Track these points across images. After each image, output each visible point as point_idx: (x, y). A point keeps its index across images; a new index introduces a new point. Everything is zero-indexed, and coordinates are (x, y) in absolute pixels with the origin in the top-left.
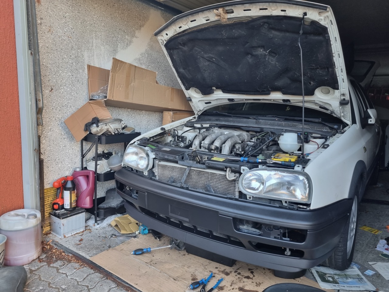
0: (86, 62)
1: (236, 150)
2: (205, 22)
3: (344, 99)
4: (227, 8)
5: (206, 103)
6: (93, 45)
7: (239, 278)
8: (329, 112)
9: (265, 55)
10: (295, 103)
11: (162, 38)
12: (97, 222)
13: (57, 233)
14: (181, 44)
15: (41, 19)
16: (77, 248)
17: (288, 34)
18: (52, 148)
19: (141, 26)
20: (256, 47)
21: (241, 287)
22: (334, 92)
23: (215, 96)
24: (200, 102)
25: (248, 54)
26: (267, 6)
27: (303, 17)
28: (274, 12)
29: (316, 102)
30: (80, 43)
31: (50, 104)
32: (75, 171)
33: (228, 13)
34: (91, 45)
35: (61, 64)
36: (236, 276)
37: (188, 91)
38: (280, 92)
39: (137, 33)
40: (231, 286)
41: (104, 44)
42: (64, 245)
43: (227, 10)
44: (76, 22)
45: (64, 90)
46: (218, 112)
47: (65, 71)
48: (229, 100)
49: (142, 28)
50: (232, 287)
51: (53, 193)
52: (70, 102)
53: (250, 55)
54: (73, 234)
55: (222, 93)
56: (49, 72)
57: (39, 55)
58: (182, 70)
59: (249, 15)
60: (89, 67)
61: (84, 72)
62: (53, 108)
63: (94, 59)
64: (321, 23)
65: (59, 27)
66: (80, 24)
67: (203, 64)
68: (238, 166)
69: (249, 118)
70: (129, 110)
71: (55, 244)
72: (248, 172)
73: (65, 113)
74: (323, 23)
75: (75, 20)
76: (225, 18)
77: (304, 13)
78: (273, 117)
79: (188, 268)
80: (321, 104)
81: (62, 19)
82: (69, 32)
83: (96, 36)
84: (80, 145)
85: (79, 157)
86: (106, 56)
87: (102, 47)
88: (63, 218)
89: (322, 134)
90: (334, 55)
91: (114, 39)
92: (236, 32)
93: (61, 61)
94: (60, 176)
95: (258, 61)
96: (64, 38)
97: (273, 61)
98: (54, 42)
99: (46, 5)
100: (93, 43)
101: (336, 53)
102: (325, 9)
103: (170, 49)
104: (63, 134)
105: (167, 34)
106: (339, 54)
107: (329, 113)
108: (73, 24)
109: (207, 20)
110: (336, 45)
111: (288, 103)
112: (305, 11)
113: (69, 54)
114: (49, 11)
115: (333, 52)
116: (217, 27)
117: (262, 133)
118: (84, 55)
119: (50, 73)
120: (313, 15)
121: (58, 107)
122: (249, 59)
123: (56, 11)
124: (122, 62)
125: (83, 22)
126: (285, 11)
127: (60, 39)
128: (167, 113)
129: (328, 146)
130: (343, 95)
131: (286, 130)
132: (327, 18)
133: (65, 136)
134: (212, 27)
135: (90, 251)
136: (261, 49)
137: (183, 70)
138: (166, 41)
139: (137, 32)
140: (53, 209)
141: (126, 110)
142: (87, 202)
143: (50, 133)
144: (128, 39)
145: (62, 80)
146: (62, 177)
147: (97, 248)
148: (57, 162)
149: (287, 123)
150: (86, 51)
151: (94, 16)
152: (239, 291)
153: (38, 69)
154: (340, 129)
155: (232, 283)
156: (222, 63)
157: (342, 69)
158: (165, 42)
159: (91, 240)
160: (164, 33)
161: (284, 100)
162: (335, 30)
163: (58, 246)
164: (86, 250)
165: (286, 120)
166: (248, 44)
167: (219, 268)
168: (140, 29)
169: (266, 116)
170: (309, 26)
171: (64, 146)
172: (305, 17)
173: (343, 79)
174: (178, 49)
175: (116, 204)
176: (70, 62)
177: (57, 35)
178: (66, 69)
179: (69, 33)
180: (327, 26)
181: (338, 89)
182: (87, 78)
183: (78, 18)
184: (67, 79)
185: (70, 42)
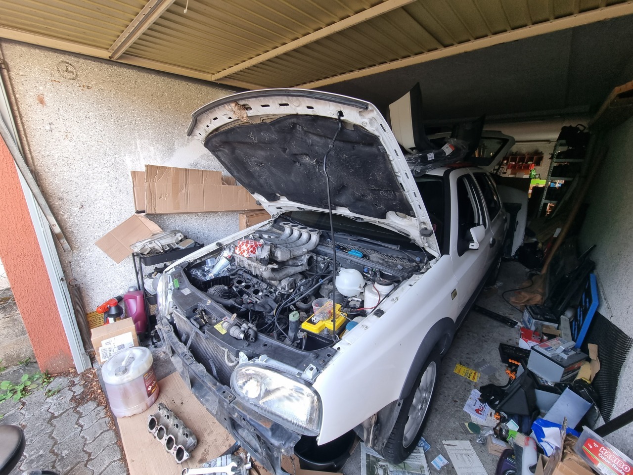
0: (129, 169)
3: (425, 229)
4: (242, 103)
6: (137, 147)
9: (314, 165)
15: (51, 124)
20: (299, 154)
22: (410, 219)
25: (295, 161)
26: (286, 101)
27: (340, 119)
28: (298, 109)
30: (116, 147)
31: (83, 222)
33: (244, 109)
34: (133, 147)
35: (92, 175)
41: (154, 143)
43: (241, 106)
45: (101, 204)
52: (112, 216)
53: (298, 163)
59: (271, 113)
60: (134, 173)
61: (128, 180)
62: (88, 227)
63: (139, 163)
64: (366, 128)
65: (80, 132)
66: (113, 123)
74: (370, 128)
75: (104, 120)
76: (244, 117)
77: (339, 112)
81: (84, 121)
83: (139, 135)
86: (157, 157)
87: (152, 148)
90: (398, 174)
92: (266, 136)
95: (308, 171)
96: (91, 144)
99: (55, 106)
101: (402, 171)
102: (366, 106)
106: (406, 173)
108: (102, 125)
109: (229, 119)
110: (398, 161)
112: (339, 109)
113: (102, 161)
114: (62, 112)
115: (396, 170)
116: (243, 128)
118: (124, 160)
119: (76, 187)
120: (352, 116)
122: (298, 167)
123: (72, 112)
124: (162, 167)
125: (118, 121)
126: (312, 108)
127: (86, 145)
128: (242, 216)
132: (374, 120)
136: (306, 157)
143: (89, 254)
145: (96, 193)
148: (106, 283)
150: (127, 155)
151: (134, 112)
157: (414, 193)
162: (391, 140)
166: (288, 150)
170: (353, 131)
173: (419, 205)
176: (105, 171)
178: (100, 180)
179: (97, 137)
180: (377, 133)
181: (414, 216)
182: (132, 186)
183: (110, 117)
184: (103, 191)
185: (101, 147)
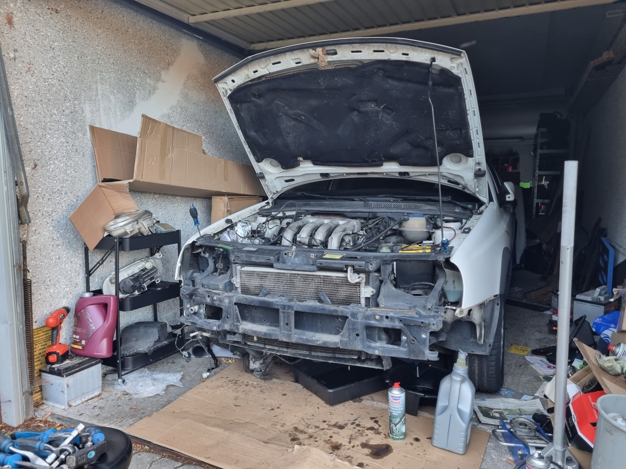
0: (88, 122)
1: (346, 244)
2: (295, 65)
3: (480, 170)
4: (329, 48)
5: (287, 181)
6: (97, 93)
7: (359, 430)
8: (459, 187)
9: (378, 112)
10: (416, 177)
11: (225, 86)
12: (123, 377)
13: (57, 402)
14: (254, 95)
15: (15, 51)
16: (98, 420)
17: (410, 85)
18: (38, 263)
19: (169, 64)
20: (365, 101)
21: (364, 442)
22: (467, 161)
23: (302, 170)
24: (277, 180)
25: (354, 110)
26: (383, 48)
27: (431, 64)
28: (392, 55)
29: (444, 174)
30: (77, 90)
31: (33, 189)
32: (81, 298)
33: (328, 54)
34: (94, 93)
35: (49, 124)
36: (355, 428)
37: (260, 164)
38: (396, 162)
39: (164, 75)
40: (350, 442)
41: (115, 92)
42: (73, 418)
43: (327, 51)
44: (70, 56)
45: (55, 166)
46: (304, 193)
47: (56, 136)
48: (322, 175)
49: (171, 67)
50: (352, 444)
51: (43, 337)
52: (65, 185)
53: (356, 112)
54: (84, 400)
55: (312, 165)
56: (30, 136)
57: (12, 110)
58: (252, 134)
59: (359, 58)
60: (92, 128)
61: (85, 137)
62: (38, 196)
63: (99, 116)
64: (452, 71)
65: (43, 65)
66: (76, 59)
67: (286, 124)
68: (364, 263)
69: (353, 200)
70: (157, 196)
71: (59, 419)
73: (58, 203)
74: (455, 71)
75: (68, 53)
76: (325, 61)
77: (432, 59)
78: (386, 197)
79: (282, 426)
80: (451, 176)
81: (48, 51)
82: (59, 72)
83: (101, 79)
84: (84, 256)
86: (118, 110)
87: (112, 97)
88: (67, 376)
89: (456, 217)
90: (468, 112)
91: (129, 84)
92: (339, 81)
93: (49, 120)
94: (53, 307)
95: (368, 119)
96: (52, 83)
97: (387, 120)
98: (37, 89)
99: (22, 29)
100: (97, 91)
101: (470, 110)
102: (459, 54)
103: (237, 103)
104: (55, 238)
105: (233, 81)
106: (474, 111)
107: (461, 189)
108: (65, 60)
109: (296, 63)
110: (470, 100)
111: (407, 176)
112: (433, 56)
113: (61, 107)
114: (28, 38)
115: (468, 109)
116: (311, 73)
117: (376, 219)
118: (84, 109)
119: (31, 138)
120: (443, 61)
121: (47, 195)
122: (353, 117)
123: (38, 39)
124: (154, 121)
125: (81, 57)
126: (407, 55)
127: (47, 83)
128: (218, 199)
129: (469, 230)
130: (479, 164)
131: (408, 213)
132: (460, 65)
133: (59, 242)
134: (304, 73)
135: (122, 421)
136: (372, 103)
137: (255, 134)
138: (231, 90)
139: (163, 73)
140: (48, 362)
141: (152, 195)
142: (103, 349)
143: (34, 237)
144: (150, 84)
145: (50, 149)
146: (57, 308)
147: (133, 416)
148: (48, 285)
149: (407, 204)
150: (87, 102)
151: (98, 48)
152: (363, 448)
153: (13, 133)
154: (475, 209)
155: (350, 439)
156: (315, 123)
157: (477, 130)
158: (229, 92)
159: (118, 406)
160: (229, 79)
161: (400, 173)
162: (470, 81)
163: (63, 421)
164: (115, 421)
165: (405, 200)
166: (355, 96)
167: (327, 422)
168: (168, 68)
169: (376, 196)
170: (438, 74)
171: (57, 257)
172: (433, 63)
173: (479, 143)
174: (249, 102)
175: (146, 347)
176: (63, 120)
177: (41, 76)
178: (57, 132)
179: (60, 74)
180: (460, 75)
181: (472, 156)
182: (90, 145)
183: (74, 50)
184: (58, 148)
185: (62, 88)
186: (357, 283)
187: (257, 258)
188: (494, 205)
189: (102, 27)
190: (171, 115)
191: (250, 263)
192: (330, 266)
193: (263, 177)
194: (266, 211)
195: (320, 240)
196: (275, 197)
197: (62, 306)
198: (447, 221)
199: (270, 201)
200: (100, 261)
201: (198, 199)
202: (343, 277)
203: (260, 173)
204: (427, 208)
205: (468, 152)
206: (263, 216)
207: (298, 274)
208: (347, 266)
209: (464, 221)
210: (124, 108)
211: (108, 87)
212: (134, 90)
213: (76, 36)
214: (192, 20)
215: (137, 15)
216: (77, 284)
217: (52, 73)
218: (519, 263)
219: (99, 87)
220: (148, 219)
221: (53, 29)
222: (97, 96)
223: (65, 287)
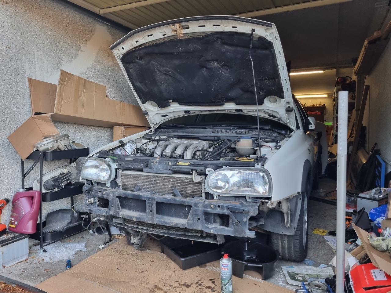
0: (27, 75)
1: (197, 157)
2: (162, 37)
3: (289, 107)
4: (183, 24)
5: (163, 116)
6: (34, 57)
7: (200, 289)
8: (276, 120)
9: (219, 68)
10: (247, 113)
11: (118, 52)
14: (137, 58)
17: (239, 49)
19: (86, 40)
20: (210, 61)
22: (280, 101)
23: (172, 108)
24: (157, 115)
25: (203, 67)
26: (219, 23)
27: (252, 34)
28: (226, 28)
29: (265, 110)
30: (20, 54)
32: (17, 192)
33: (184, 28)
34: (32, 57)
36: (197, 287)
37: (145, 105)
38: (233, 103)
39: (83, 47)
41: (47, 56)
43: (183, 26)
44: (15, 32)
45: (2, 104)
46: (174, 124)
47: (3, 84)
48: (185, 112)
49: (88, 42)
52: (9, 116)
53: (204, 68)
54: (15, 263)
55: (179, 105)
58: (138, 84)
59: (204, 31)
60: (30, 80)
61: (25, 85)
64: (267, 38)
66: (20, 34)
67: (159, 77)
68: (204, 168)
69: (205, 128)
70: (76, 126)
72: (213, 173)
73: (3, 128)
74: (269, 38)
75: (14, 30)
76: (181, 33)
77: (252, 30)
78: (228, 126)
79: (146, 284)
80: (270, 112)
82: (7, 42)
83: (38, 48)
84: (21, 164)
85: (20, 177)
86: (49, 68)
87: (45, 60)
89: (272, 139)
90: (279, 67)
92: (192, 47)
95: (213, 73)
96: (2, 49)
97: (226, 73)
100: (34, 55)
101: (281, 65)
102: (270, 26)
103: (127, 63)
105: (123, 48)
106: (283, 66)
107: (277, 121)
108: (12, 34)
109: (163, 35)
110: (280, 58)
111: (241, 112)
112: (253, 28)
113: (7, 65)
115: (278, 64)
116: (173, 42)
117: (219, 141)
118: (24, 67)
120: (260, 31)
122: (203, 72)
125: (24, 33)
126: (236, 27)
128: (118, 128)
130: (288, 103)
131: (241, 137)
132: (272, 34)
134: (168, 42)
136: (215, 62)
137: (140, 84)
139: (82, 45)
141: (72, 125)
144: (73, 53)
149: (241, 131)
150: (26, 62)
151: (35, 27)
154: (287, 135)
156: (178, 76)
157: (286, 79)
158: (121, 56)
160: (120, 47)
161: (237, 110)
162: (279, 45)
165: (240, 128)
166: (203, 58)
168: (86, 43)
169: (221, 126)
170: (257, 41)
172: (254, 33)
173: (287, 89)
174: (134, 62)
176: (9, 74)
178: (4, 81)
180: (272, 41)
181: (283, 98)
182: (28, 91)
183: (18, 28)
184: (5, 92)
185: (9, 53)
186: (199, 182)
187: (132, 165)
188: (301, 131)
189: (39, 14)
190: (88, 73)
191: (128, 168)
192: (181, 170)
193: (147, 114)
194: (148, 136)
195: (178, 154)
196: (156, 127)
197: (4, 198)
198: (267, 142)
199: (153, 130)
200: (31, 167)
201: (106, 129)
202: (190, 178)
203: (145, 111)
204: (254, 133)
205: (281, 95)
206: (146, 139)
207: (159, 176)
208: (192, 170)
209: (278, 141)
210: (53, 67)
211: (42, 53)
212: (61, 56)
213: (20, 20)
214: (101, 12)
215: (64, 8)
216: (16, 183)
217: (2, 42)
218: (324, 174)
219: (36, 53)
220: (66, 140)
221: (4, 14)
222: (34, 59)
223: (7, 185)
